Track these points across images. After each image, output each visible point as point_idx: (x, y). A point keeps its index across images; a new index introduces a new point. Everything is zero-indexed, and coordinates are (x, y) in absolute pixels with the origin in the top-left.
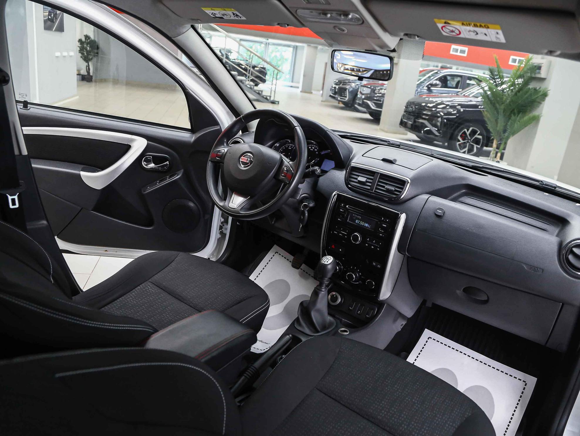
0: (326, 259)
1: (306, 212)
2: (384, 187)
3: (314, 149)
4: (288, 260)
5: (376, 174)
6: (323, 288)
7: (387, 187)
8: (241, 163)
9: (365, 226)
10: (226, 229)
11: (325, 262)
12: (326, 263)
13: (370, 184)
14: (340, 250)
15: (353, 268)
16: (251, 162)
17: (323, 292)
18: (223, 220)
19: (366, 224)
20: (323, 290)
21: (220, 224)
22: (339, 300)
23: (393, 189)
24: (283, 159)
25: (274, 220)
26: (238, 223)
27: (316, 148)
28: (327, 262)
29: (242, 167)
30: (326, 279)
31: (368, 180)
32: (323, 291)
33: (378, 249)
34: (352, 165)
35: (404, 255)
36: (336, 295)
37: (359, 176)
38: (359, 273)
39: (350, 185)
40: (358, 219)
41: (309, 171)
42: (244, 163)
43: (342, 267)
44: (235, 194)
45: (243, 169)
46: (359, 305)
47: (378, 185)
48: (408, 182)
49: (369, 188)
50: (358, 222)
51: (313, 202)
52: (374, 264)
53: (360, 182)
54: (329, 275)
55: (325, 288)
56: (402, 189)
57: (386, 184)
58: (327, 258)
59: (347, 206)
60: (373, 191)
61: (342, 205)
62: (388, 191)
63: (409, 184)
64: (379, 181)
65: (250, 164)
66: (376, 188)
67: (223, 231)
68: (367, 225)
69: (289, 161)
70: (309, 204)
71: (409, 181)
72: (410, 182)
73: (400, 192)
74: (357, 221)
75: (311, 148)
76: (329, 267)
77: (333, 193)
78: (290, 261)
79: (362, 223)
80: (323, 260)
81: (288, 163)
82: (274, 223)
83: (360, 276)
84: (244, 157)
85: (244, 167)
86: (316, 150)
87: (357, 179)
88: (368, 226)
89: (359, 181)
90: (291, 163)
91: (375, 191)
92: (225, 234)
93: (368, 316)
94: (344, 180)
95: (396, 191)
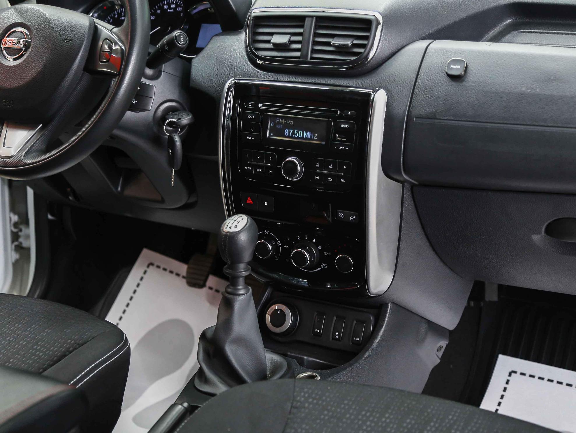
0: (232, 221)
1: (177, 139)
2: (328, 44)
3: (175, 9)
4: (178, 275)
5: (307, 19)
6: (240, 287)
7: (334, 41)
8: (4, 52)
9: (306, 138)
10: (28, 237)
11: (230, 228)
12: (233, 230)
13: (299, 46)
14: (266, 204)
15: (303, 238)
16: (27, 46)
17: (241, 298)
18: (15, 218)
19: (306, 133)
20: (241, 292)
21: (9, 228)
22: (290, 319)
23: (348, 42)
24: (99, 26)
25: (120, 183)
26: (50, 217)
27: (180, 6)
28: (236, 227)
29: (10, 62)
30: (242, 266)
31: (294, 38)
32: (242, 295)
33: (343, 180)
34: (253, 15)
35: (402, 182)
36: (281, 311)
37: (272, 34)
38: (316, 245)
39: (261, 58)
40: (289, 127)
41: (163, 45)
42: (11, 51)
43: (279, 243)
44: (7, 126)
45: (11, 65)
46: (335, 318)
47: (315, 43)
48: (378, 23)
49: (298, 54)
50: (289, 132)
51: (188, 115)
52: (341, 215)
53: (278, 47)
54: (247, 256)
55: (246, 288)
56: (367, 38)
57: (333, 36)
58: (235, 219)
59: (261, 105)
60: (307, 58)
61: (250, 104)
62: (340, 50)
63: (380, 27)
64: (316, 35)
65: (26, 50)
66: (314, 51)
67: (21, 243)
68: (308, 135)
69: (110, 27)
70: (180, 119)
71: (381, 19)
72: (381, 22)
73: (364, 46)
74: (287, 132)
75: (170, 8)
76: (243, 238)
77: (225, 84)
78: (184, 277)
79: (299, 134)
80: (227, 224)
81: (111, 31)
82: (122, 189)
83: (320, 252)
84: (8, 36)
85: (15, 59)
86: (179, 9)
87: (269, 42)
88: (311, 136)
89: (274, 44)
90: (116, 30)
91: (312, 58)
92: (28, 249)
93: (358, 339)
94: (244, 53)
95: (355, 46)
